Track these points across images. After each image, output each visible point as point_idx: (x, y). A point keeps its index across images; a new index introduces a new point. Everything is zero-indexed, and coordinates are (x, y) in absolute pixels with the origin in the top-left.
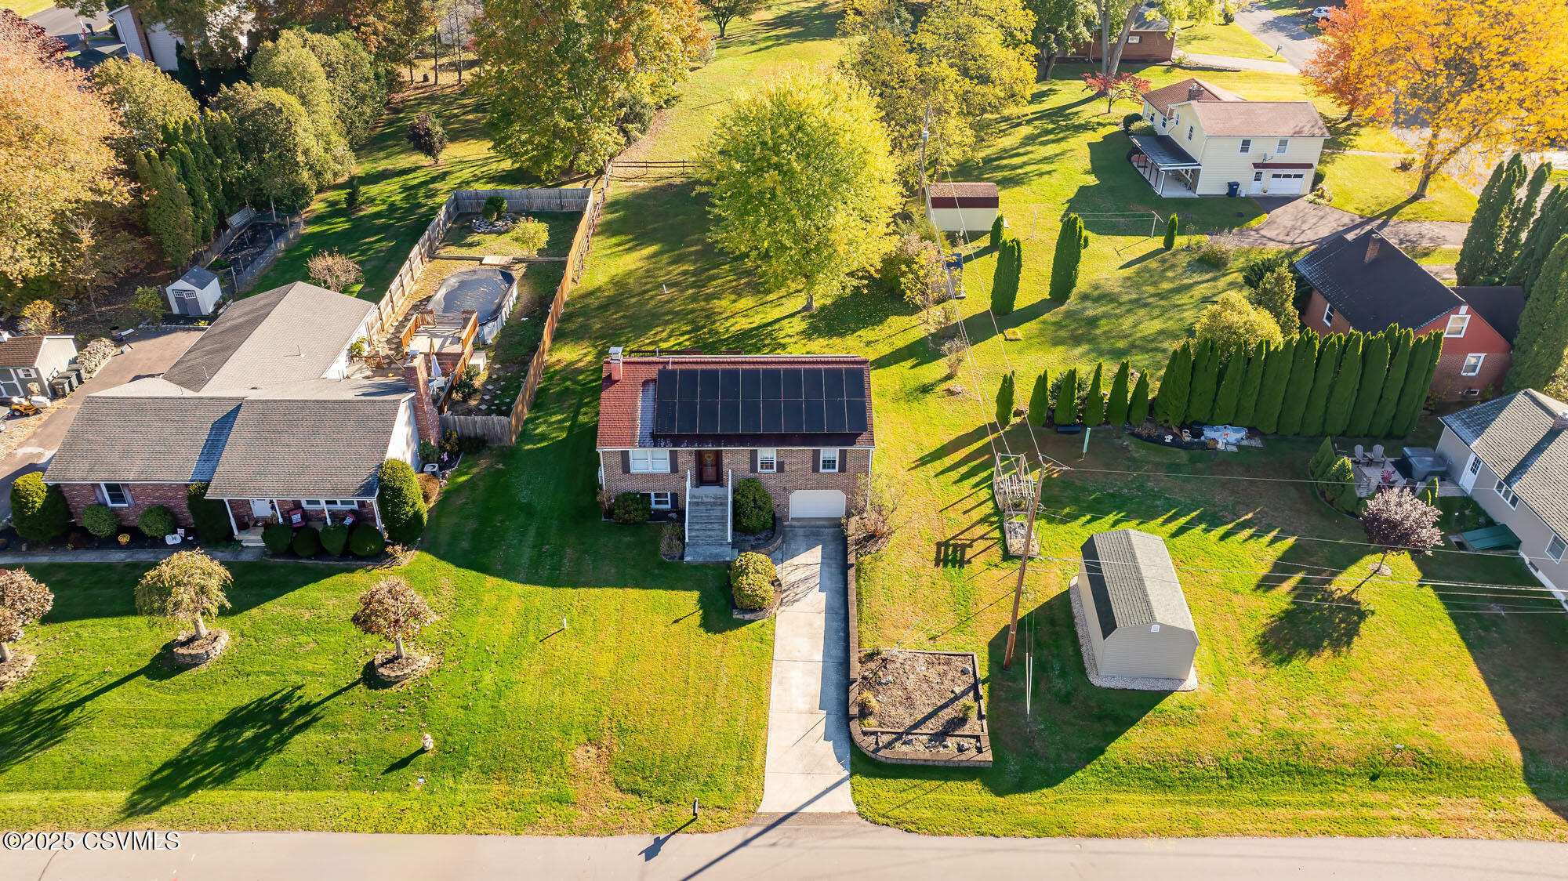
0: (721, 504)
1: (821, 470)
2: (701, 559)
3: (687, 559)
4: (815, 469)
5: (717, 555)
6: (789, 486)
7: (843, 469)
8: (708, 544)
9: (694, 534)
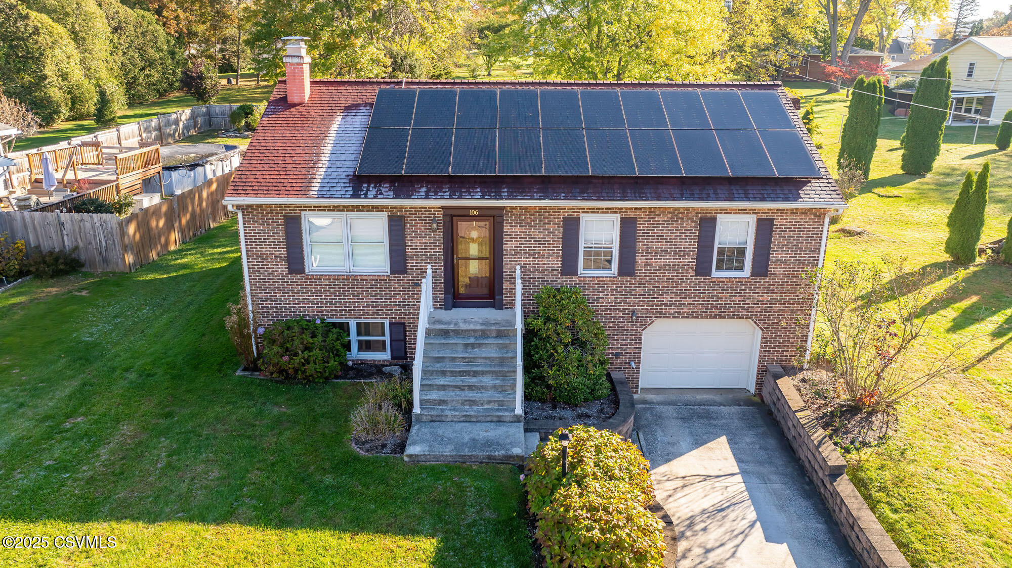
0: (500, 335)
1: (715, 273)
2: (448, 451)
3: (413, 449)
4: (703, 269)
5: (488, 443)
6: (642, 308)
7: (761, 268)
8: (468, 420)
9: (434, 396)
